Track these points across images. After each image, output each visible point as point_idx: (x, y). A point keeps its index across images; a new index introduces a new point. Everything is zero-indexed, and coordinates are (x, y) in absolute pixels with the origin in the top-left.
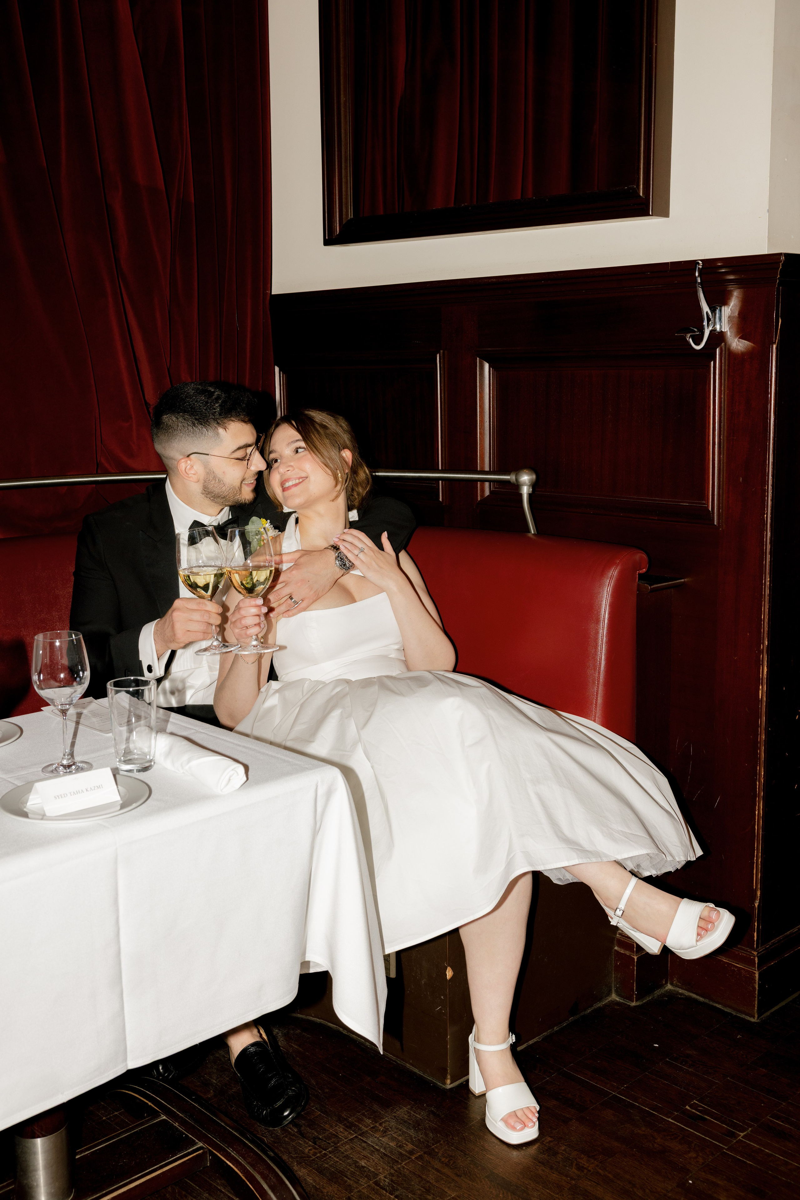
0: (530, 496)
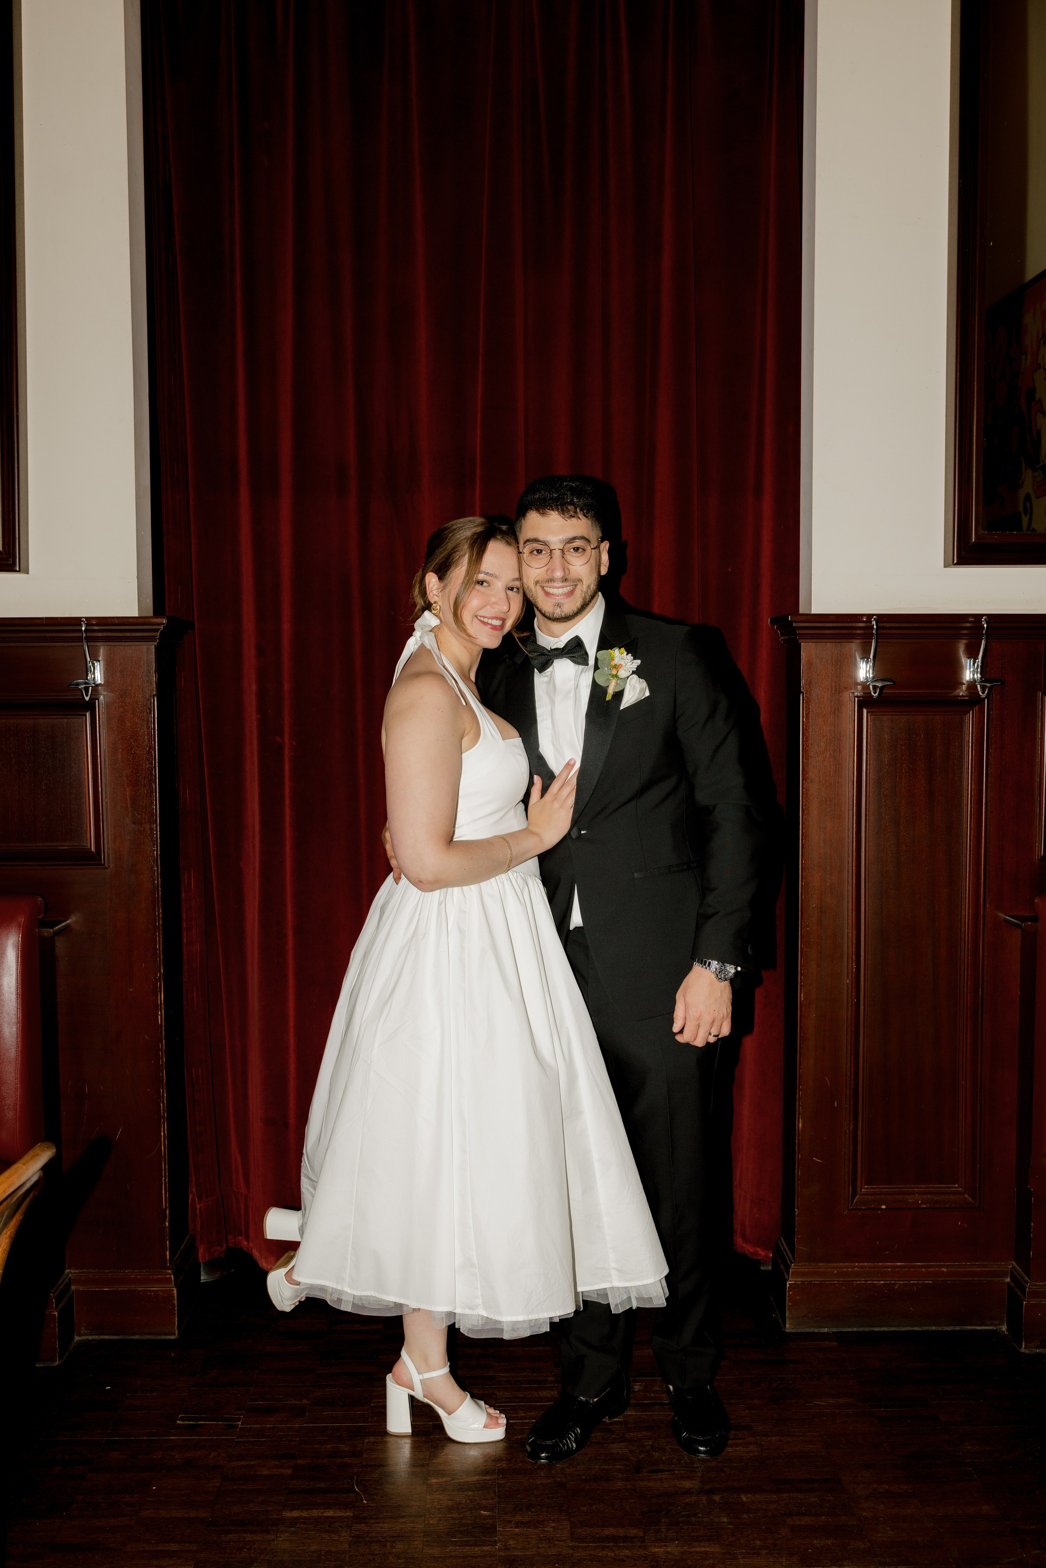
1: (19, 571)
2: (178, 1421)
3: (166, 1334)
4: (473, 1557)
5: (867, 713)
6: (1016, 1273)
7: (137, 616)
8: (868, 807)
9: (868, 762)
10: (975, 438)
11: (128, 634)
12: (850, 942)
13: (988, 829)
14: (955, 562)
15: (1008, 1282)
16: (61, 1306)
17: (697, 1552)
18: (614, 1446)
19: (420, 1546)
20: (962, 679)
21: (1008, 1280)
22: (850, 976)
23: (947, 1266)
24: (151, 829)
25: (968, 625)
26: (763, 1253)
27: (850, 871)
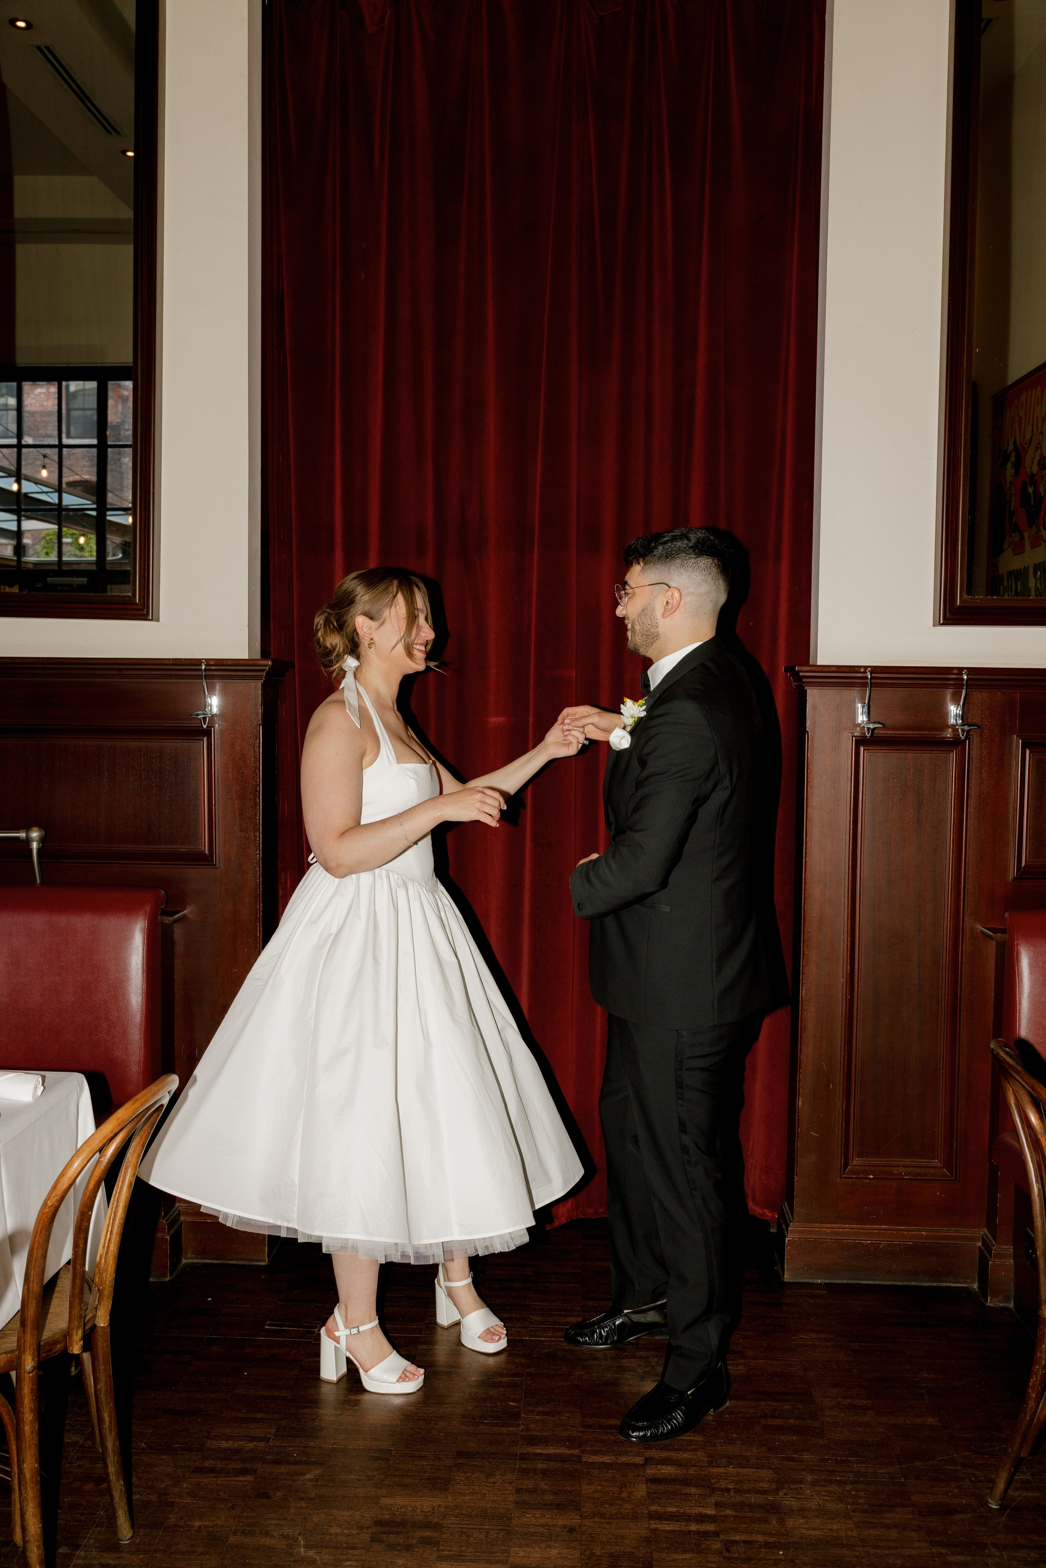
0: (39, 850)
1: (152, 620)
2: (266, 1327)
3: (258, 1261)
4: (500, 1434)
5: (864, 750)
6: (986, 1238)
7: (247, 657)
8: (863, 831)
9: (864, 793)
10: (960, 516)
11: (240, 673)
12: (846, 947)
13: (968, 852)
14: (941, 622)
15: (980, 1247)
16: (172, 1232)
17: (683, 1440)
18: (625, 1361)
19: (458, 1425)
20: (948, 722)
21: (980, 1244)
22: (845, 976)
23: (926, 1231)
24: (255, 836)
25: (954, 676)
26: (770, 1215)
27: (847, 885)
